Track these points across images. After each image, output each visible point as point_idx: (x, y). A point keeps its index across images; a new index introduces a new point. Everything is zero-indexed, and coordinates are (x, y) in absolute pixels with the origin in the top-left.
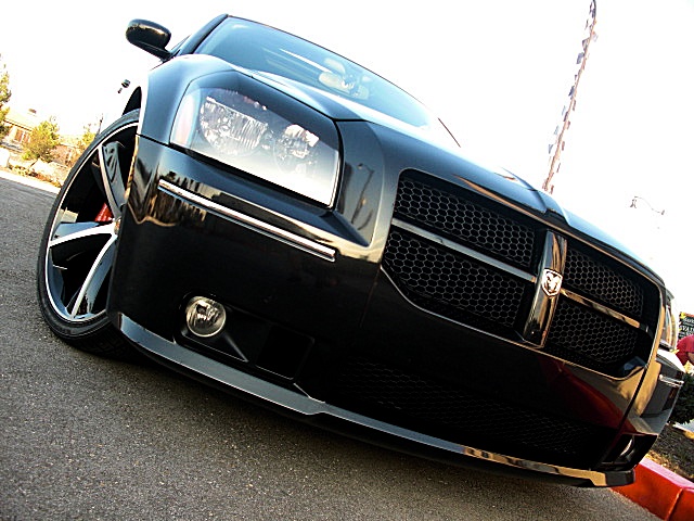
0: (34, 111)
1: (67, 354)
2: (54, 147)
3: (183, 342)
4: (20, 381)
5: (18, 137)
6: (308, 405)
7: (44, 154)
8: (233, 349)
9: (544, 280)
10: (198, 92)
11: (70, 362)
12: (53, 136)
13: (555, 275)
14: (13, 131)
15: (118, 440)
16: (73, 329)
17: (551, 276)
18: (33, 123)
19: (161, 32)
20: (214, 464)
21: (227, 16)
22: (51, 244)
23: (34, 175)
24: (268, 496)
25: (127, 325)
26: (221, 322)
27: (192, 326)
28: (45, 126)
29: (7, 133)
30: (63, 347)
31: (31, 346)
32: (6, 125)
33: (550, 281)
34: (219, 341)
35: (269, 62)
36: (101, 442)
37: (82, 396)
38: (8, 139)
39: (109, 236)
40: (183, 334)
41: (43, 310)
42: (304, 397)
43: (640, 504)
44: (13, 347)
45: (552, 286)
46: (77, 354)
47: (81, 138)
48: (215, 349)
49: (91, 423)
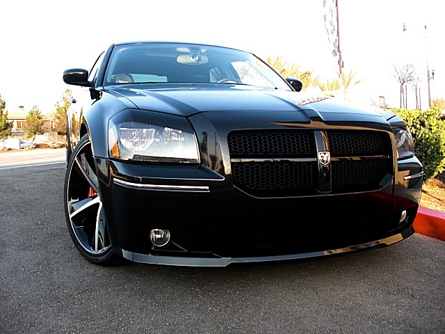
0: (23, 107)
1: (101, 271)
2: (42, 124)
3: (154, 253)
4: (84, 296)
5: (19, 126)
6: (224, 262)
7: (38, 129)
8: (178, 247)
9: (320, 158)
10: (114, 126)
11: (104, 275)
12: (39, 118)
13: (325, 154)
14: (15, 124)
15: (140, 309)
16: (99, 258)
17: (323, 155)
18: (24, 114)
19: (82, 73)
20: (190, 303)
21: (113, 46)
22: (71, 216)
23: (37, 146)
24: (220, 311)
25: (126, 254)
26: (169, 235)
27: (155, 243)
28: (32, 114)
29: (12, 126)
30: (98, 268)
31: (82, 274)
32: (10, 121)
33: (324, 157)
34: (170, 246)
35: (147, 55)
36: (133, 314)
37: (116, 293)
38: (14, 130)
39: (98, 204)
40: (153, 249)
41: (80, 251)
42: (220, 259)
43: (431, 237)
44: (74, 278)
45: (325, 159)
46: (105, 269)
47: (56, 112)
48: (169, 251)
49: (125, 305)
